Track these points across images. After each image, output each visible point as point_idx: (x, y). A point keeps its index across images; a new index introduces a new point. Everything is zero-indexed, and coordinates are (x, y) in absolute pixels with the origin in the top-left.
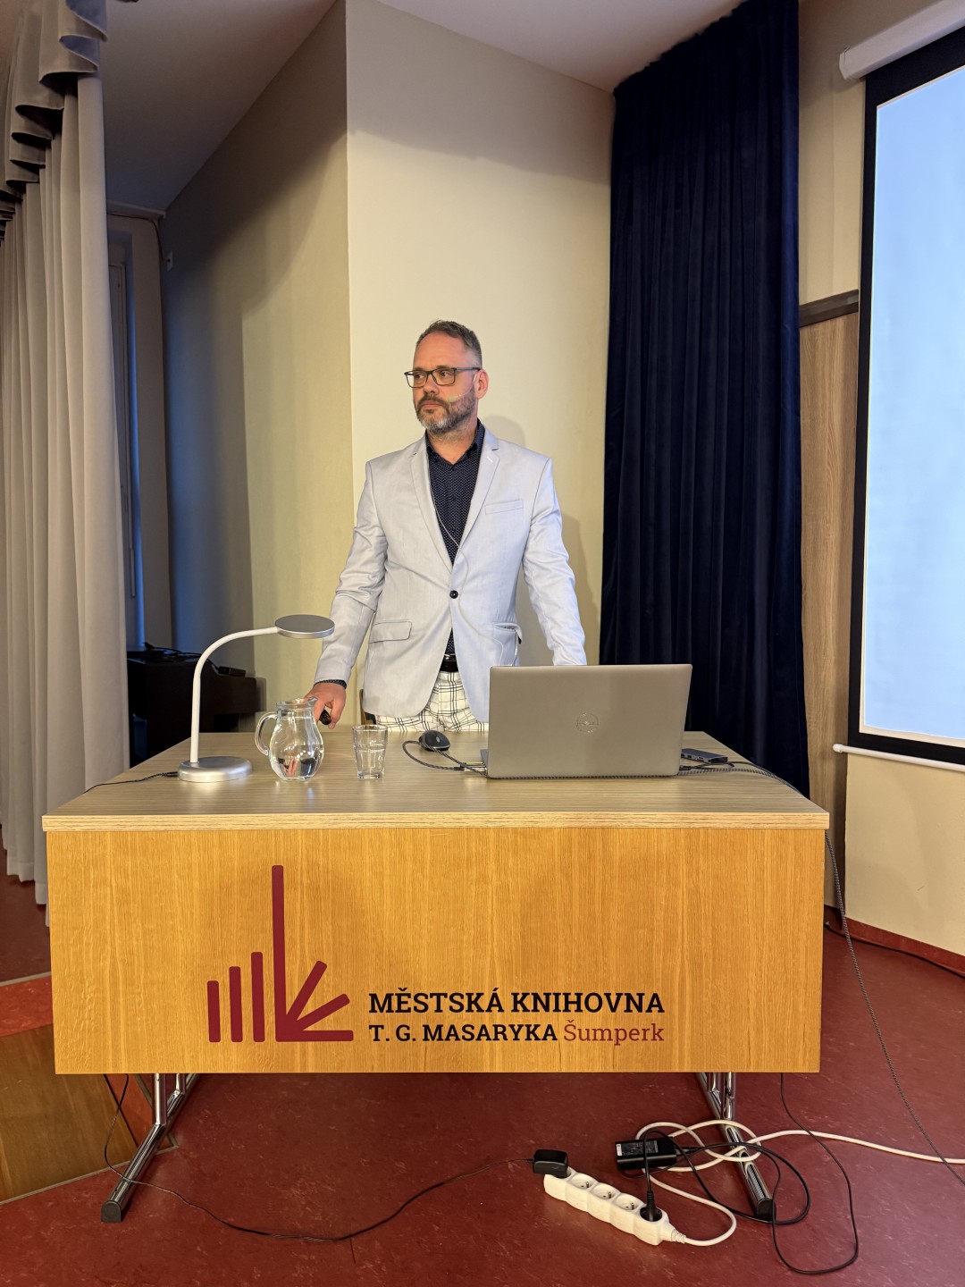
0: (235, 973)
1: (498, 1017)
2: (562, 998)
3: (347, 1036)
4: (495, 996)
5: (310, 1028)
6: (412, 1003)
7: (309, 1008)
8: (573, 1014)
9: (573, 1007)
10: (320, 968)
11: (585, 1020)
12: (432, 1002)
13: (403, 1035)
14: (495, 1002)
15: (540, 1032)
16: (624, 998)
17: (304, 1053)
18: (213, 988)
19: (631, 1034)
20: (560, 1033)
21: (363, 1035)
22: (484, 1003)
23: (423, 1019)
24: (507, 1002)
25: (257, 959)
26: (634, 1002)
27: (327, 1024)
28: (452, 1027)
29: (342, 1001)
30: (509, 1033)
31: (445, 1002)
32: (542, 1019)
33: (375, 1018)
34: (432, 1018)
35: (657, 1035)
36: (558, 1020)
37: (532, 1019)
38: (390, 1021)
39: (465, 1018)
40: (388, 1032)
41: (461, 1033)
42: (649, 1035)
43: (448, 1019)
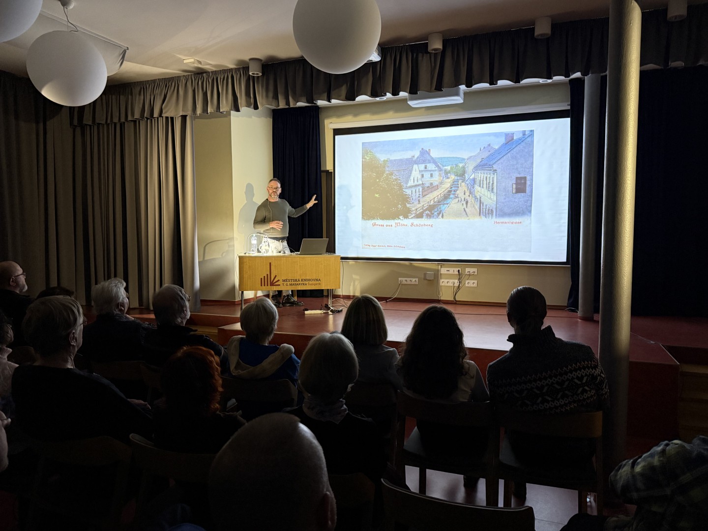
0: (264, 277)
3: (279, 285)
5: (275, 284)
6: (288, 280)
7: (274, 281)
9: (309, 281)
10: (276, 276)
13: (287, 285)
17: (273, 288)
18: (261, 279)
20: (307, 284)
21: (282, 285)
22: (298, 280)
23: (289, 283)
25: (267, 275)
26: (317, 280)
27: (277, 284)
29: (279, 280)
30: (301, 284)
31: (292, 280)
37: (304, 282)
38: (285, 283)
42: (318, 284)
43: (293, 283)
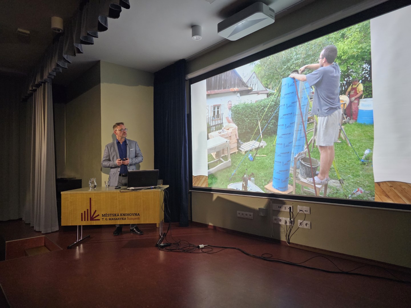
0: (85, 212)
1: (118, 217)
2: (127, 214)
3: (99, 220)
4: (118, 214)
5: (94, 219)
6: (107, 215)
7: (94, 216)
8: (128, 216)
9: (128, 215)
10: (96, 211)
11: (129, 217)
12: (110, 215)
13: (106, 219)
14: (118, 215)
15: (124, 219)
16: (134, 214)
17: (93, 222)
18: (82, 214)
19: (135, 219)
20: (126, 219)
21: (101, 220)
22: (117, 215)
23: (109, 217)
24: (120, 215)
25: (88, 210)
26: (136, 214)
27: (96, 218)
28: (113, 218)
29: (98, 215)
30: (120, 219)
31: (112, 215)
32: (124, 217)
33: (103, 217)
34: (110, 217)
35: (139, 219)
36: (126, 217)
38: (105, 218)
39: (114, 217)
40: (104, 219)
41: (114, 219)
42: (138, 219)
43: (112, 217)
